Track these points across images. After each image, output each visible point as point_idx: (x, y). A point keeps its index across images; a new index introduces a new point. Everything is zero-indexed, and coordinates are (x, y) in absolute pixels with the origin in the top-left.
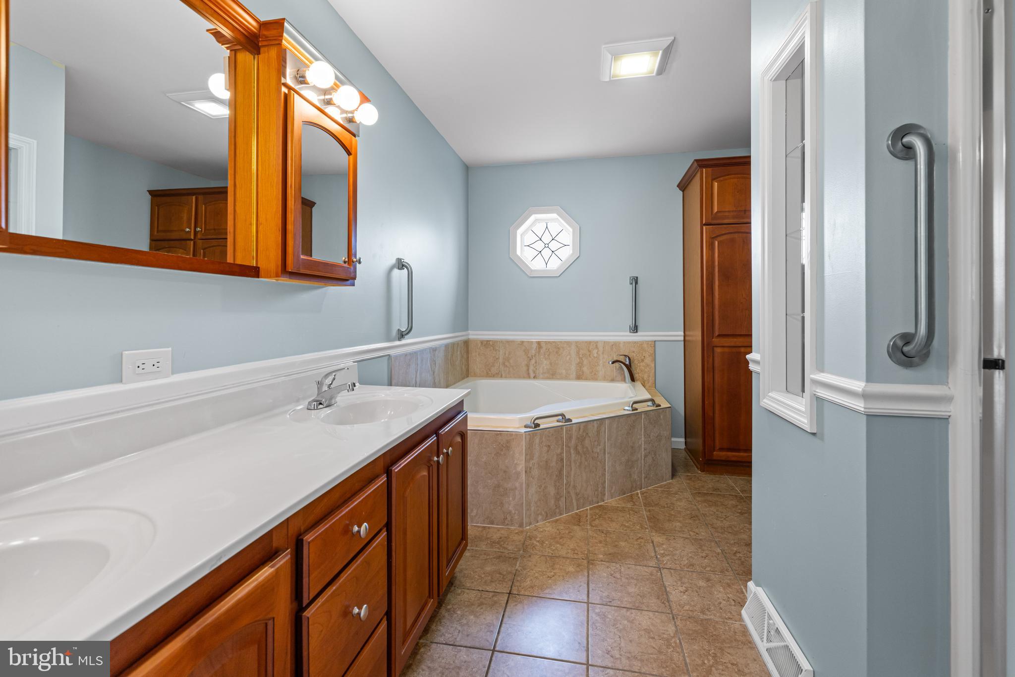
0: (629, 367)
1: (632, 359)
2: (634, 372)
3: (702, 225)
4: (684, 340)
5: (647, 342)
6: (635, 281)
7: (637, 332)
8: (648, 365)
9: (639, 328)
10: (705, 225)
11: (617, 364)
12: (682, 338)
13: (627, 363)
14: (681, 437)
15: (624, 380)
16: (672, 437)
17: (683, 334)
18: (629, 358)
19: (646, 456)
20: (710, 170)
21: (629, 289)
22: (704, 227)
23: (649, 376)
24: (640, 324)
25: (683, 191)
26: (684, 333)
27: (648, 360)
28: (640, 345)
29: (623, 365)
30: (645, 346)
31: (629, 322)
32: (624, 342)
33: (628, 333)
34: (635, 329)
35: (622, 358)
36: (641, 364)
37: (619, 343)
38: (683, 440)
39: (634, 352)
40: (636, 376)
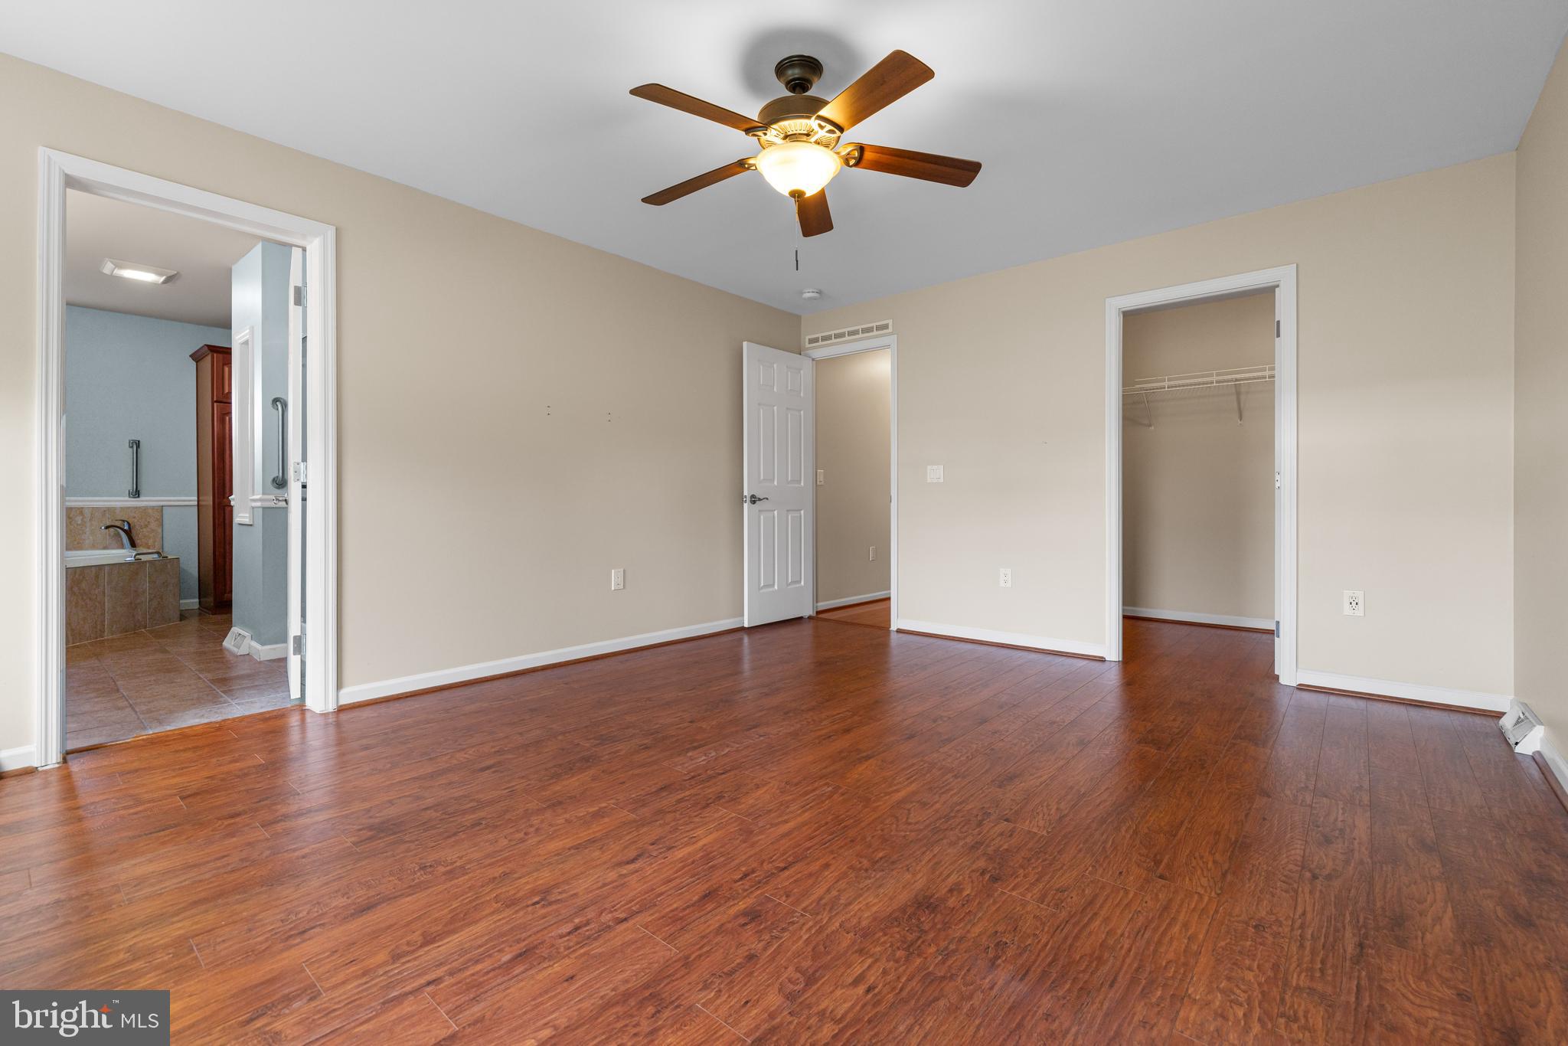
0: (128, 533)
1: (132, 525)
2: (135, 538)
3: (213, 402)
4: (198, 505)
5: (153, 508)
6: (136, 444)
7: (139, 497)
8: (153, 531)
9: (142, 492)
10: (216, 402)
11: (111, 530)
12: (196, 503)
13: (126, 528)
14: (194, 598)
15: (122, 547)
16: (181, 599)
17: (196, 498)
18: (128, 523)
19: (151, 600)
20: (221, 356)
21: (128, 453)
22: (215, 404)
23: (154, 542)
24: (143, 488)
25: (197, 362)
26: (198, 498)
27: (153, 525)
28: (144, 510)
29: (118, 529)
30: (150, 511)
31: (129, 486)
32: (121, 508)
33: (127, 498)
34: (136, 493)
35: (118, 524)
36: (144, 530)
37: (115, 509)
38: (197, 600)
39: (134, 518)
40: (138, 542)
